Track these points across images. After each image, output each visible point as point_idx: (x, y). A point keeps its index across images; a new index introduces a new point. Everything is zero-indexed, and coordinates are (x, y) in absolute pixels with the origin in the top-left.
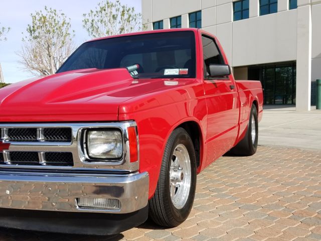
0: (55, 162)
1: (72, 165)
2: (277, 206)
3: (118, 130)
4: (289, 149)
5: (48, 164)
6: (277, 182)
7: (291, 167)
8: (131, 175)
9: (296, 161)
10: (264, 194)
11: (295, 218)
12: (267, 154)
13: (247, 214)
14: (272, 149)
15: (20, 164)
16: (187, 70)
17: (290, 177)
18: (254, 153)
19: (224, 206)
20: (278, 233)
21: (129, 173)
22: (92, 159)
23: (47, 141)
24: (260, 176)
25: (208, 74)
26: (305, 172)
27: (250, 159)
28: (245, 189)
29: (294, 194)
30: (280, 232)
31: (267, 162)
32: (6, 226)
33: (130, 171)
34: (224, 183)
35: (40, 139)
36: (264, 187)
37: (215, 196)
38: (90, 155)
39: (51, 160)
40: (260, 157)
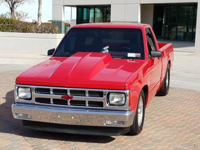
0: (93, 105)
1: (103, 107)
2: (183, 126)
3: (124, 93)
4: (189, 91)
5: (89, 106)
6: (182, 114)
7: (190, 104)
8: (128, 112)
9: (193, 100)
10: (176, 120)
11: (192, 131)
12: (175, 95)
13: (169, 130)
14: (178, 91)
15: (73, 105)
16: (140, 54)
17: (189, 111)
18: (167, 94)
19: (156, 126)
20: (184, 137)
21: (127, 111)
22: (111, 105)
23: (89, 96)
24: (172, 110)
25: (150, 56)
26: (197, 108)
27: (165, 99)
28: (166, 118)
29: (191, 120)
30: (185, 137)
31: (176, 101)
32: (67, 132)
33: (128, 110)
34: (153, 114)
35: (87, 95)
36: (175, 116)
37: (151, 121)
38: (110, 103)
39: (91, 104)
40: (171, 97)
